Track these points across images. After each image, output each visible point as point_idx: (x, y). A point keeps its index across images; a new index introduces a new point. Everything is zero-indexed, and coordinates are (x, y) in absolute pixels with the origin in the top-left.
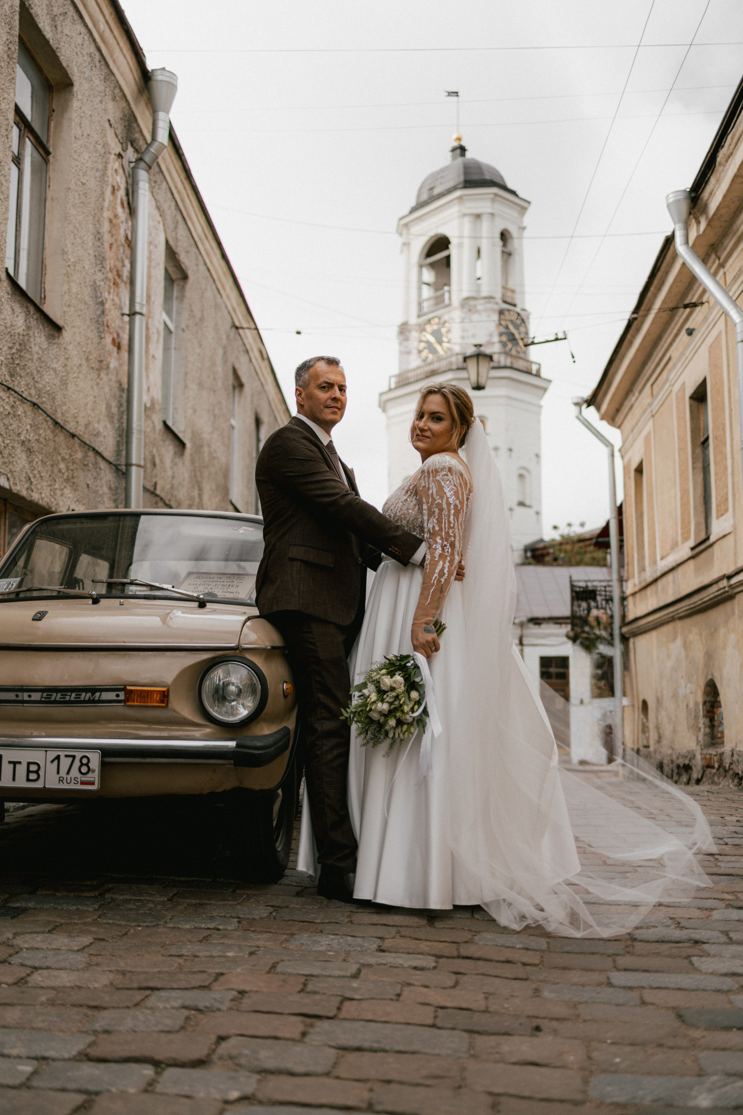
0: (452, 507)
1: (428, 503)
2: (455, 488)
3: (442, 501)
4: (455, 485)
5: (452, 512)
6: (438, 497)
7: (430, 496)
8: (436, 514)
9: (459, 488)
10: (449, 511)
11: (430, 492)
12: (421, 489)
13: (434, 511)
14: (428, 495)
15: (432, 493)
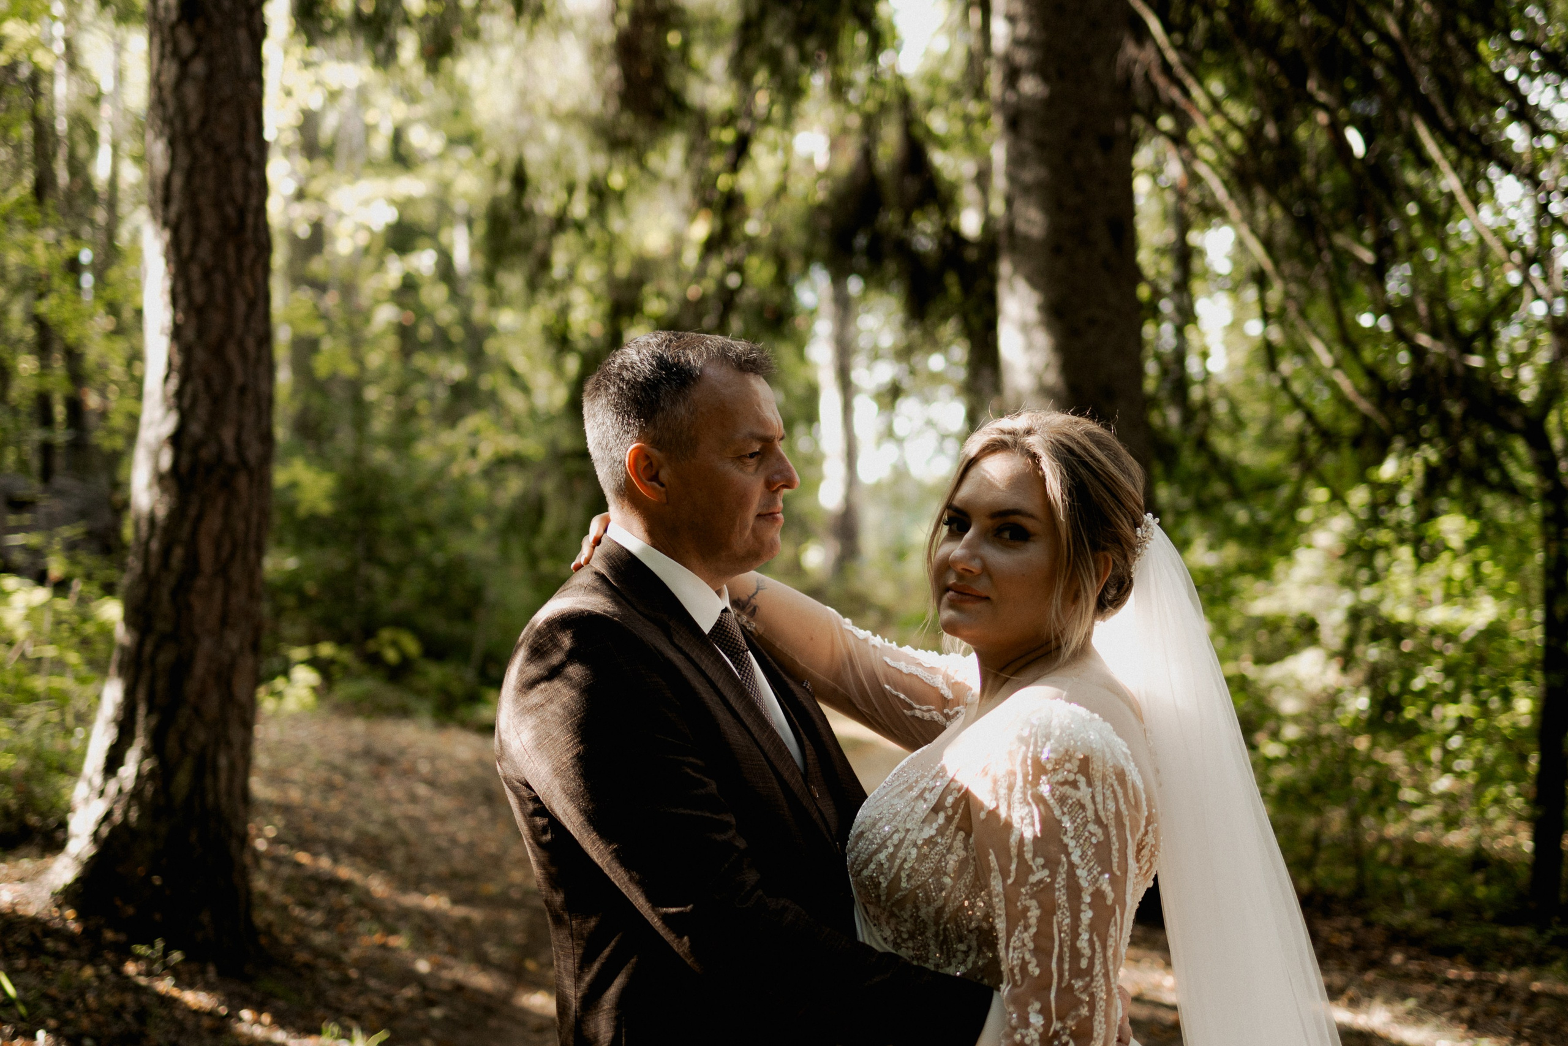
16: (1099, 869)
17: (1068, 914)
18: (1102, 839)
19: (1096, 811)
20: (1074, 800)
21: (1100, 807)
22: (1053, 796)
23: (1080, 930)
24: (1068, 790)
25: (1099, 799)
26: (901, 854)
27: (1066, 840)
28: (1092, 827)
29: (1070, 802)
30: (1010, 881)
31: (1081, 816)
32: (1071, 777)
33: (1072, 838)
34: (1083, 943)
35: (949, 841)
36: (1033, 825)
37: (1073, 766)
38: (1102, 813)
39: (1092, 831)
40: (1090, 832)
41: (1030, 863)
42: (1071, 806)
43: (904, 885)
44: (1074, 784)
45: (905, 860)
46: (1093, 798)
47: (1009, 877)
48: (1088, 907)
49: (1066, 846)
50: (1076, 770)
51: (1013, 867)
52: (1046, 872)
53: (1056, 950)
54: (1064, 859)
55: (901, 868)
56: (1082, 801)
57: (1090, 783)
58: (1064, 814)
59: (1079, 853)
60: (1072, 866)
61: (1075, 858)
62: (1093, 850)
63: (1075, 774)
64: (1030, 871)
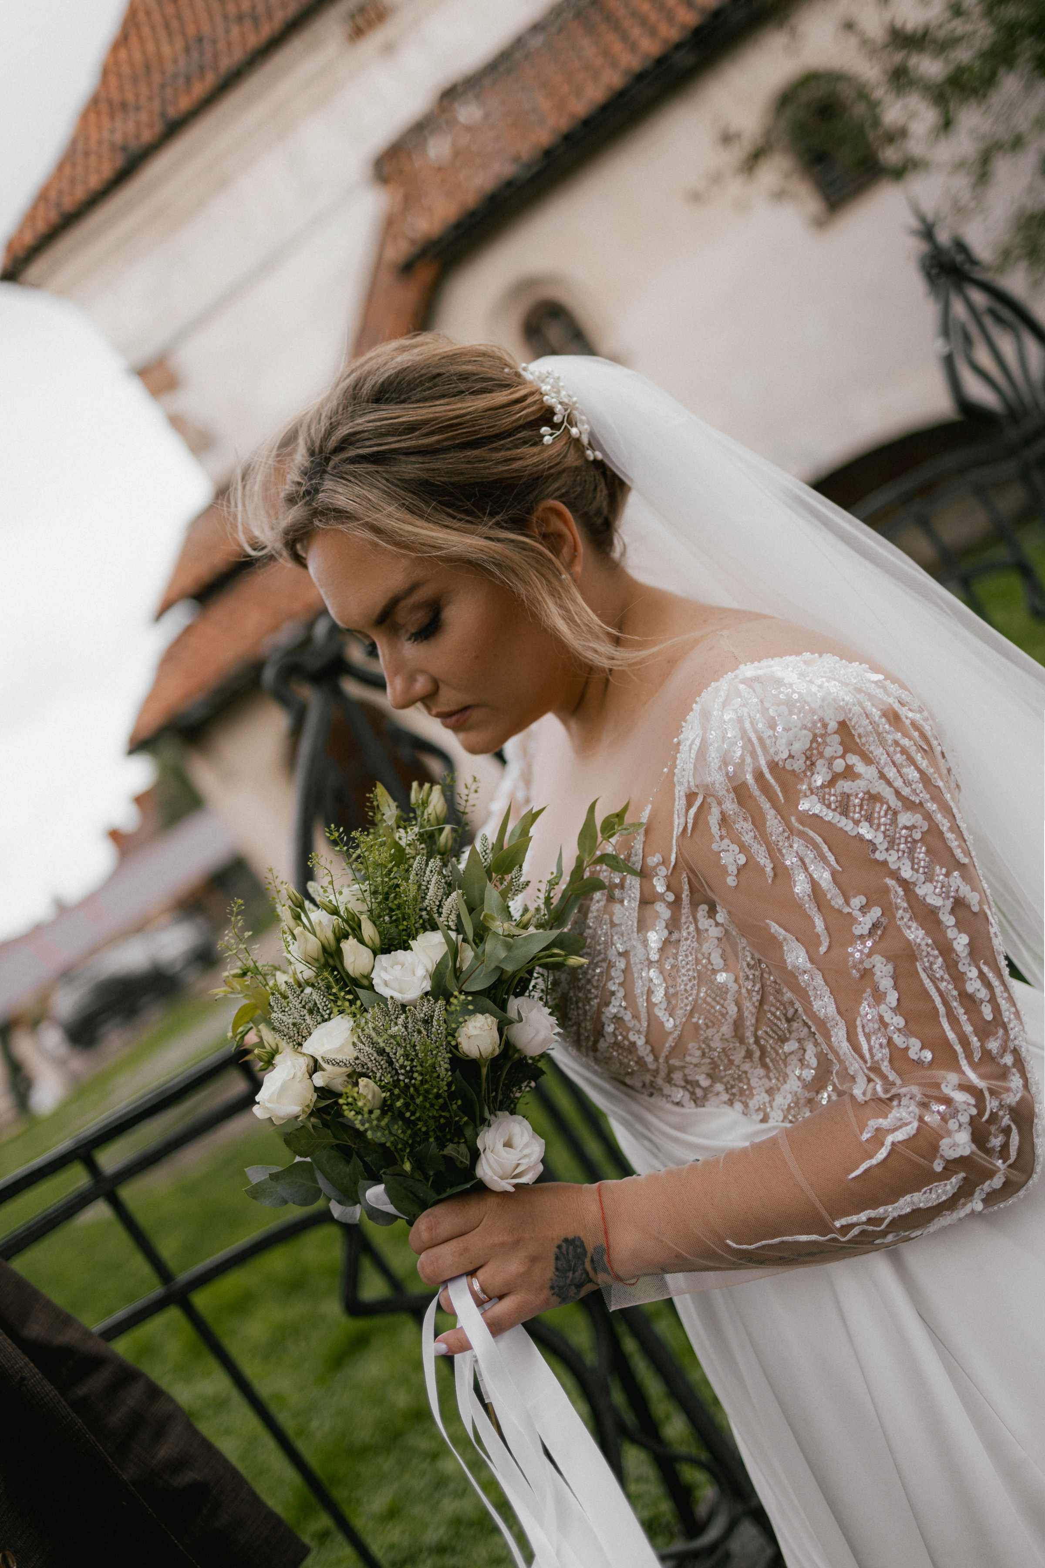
0: (948, 920)
1: (809, 942)
2: (917, 819)
3: (888, 910)
4: (910, 805)
5: (961, 942)
6: (858, 901)
7: (811, 908)
8: (886, 983)
9: (932, 806)
10: (946, 950)
11: (801, 887)
12: (731, 881)
13: (867, 974)
14: (797, 906)
15: (815, 885)
16: (944, 871)
17: (936, 952)
18: (925, 828)
19: (898, 793)
20: (861, 795)
21: (898, 783)
22: (828, 806)
23: (962, 968)
24: (844, 786)
25: (891, 773)
26: (639, 988)
27: (879, 856)
28: (905, 819)
29: (857, 801)
30: (823, 949)
31: (882, 813)
32: (839, 765)
33: (887, 850)
34: (974, 986)
35: (692, 928)
36: (824, 859)
37: (834, 746)
38: (906, 791)
39: (909, 824)
40: (906, 828)
41: (846, 910)
42: (861, 806)
43: (669, 1024)
44: (849, 773)
45: (650, 992)
46: (882, 776)
47: (819, 944)
48: (955, 930)
49: (885, 863)
50: (840, 750)
51: (819, 924)
52: (876, 912)
53: (942, 1010)
54: (890, 882)
55: (650, 1006)
56: (873, 792)
57: (867, 759)
58: (857, 823)
59: (908, 864)
60: (906, 885)
61: (906, 873)
62: (924, 849)
63: (843, 757)
64: (850, 919)
